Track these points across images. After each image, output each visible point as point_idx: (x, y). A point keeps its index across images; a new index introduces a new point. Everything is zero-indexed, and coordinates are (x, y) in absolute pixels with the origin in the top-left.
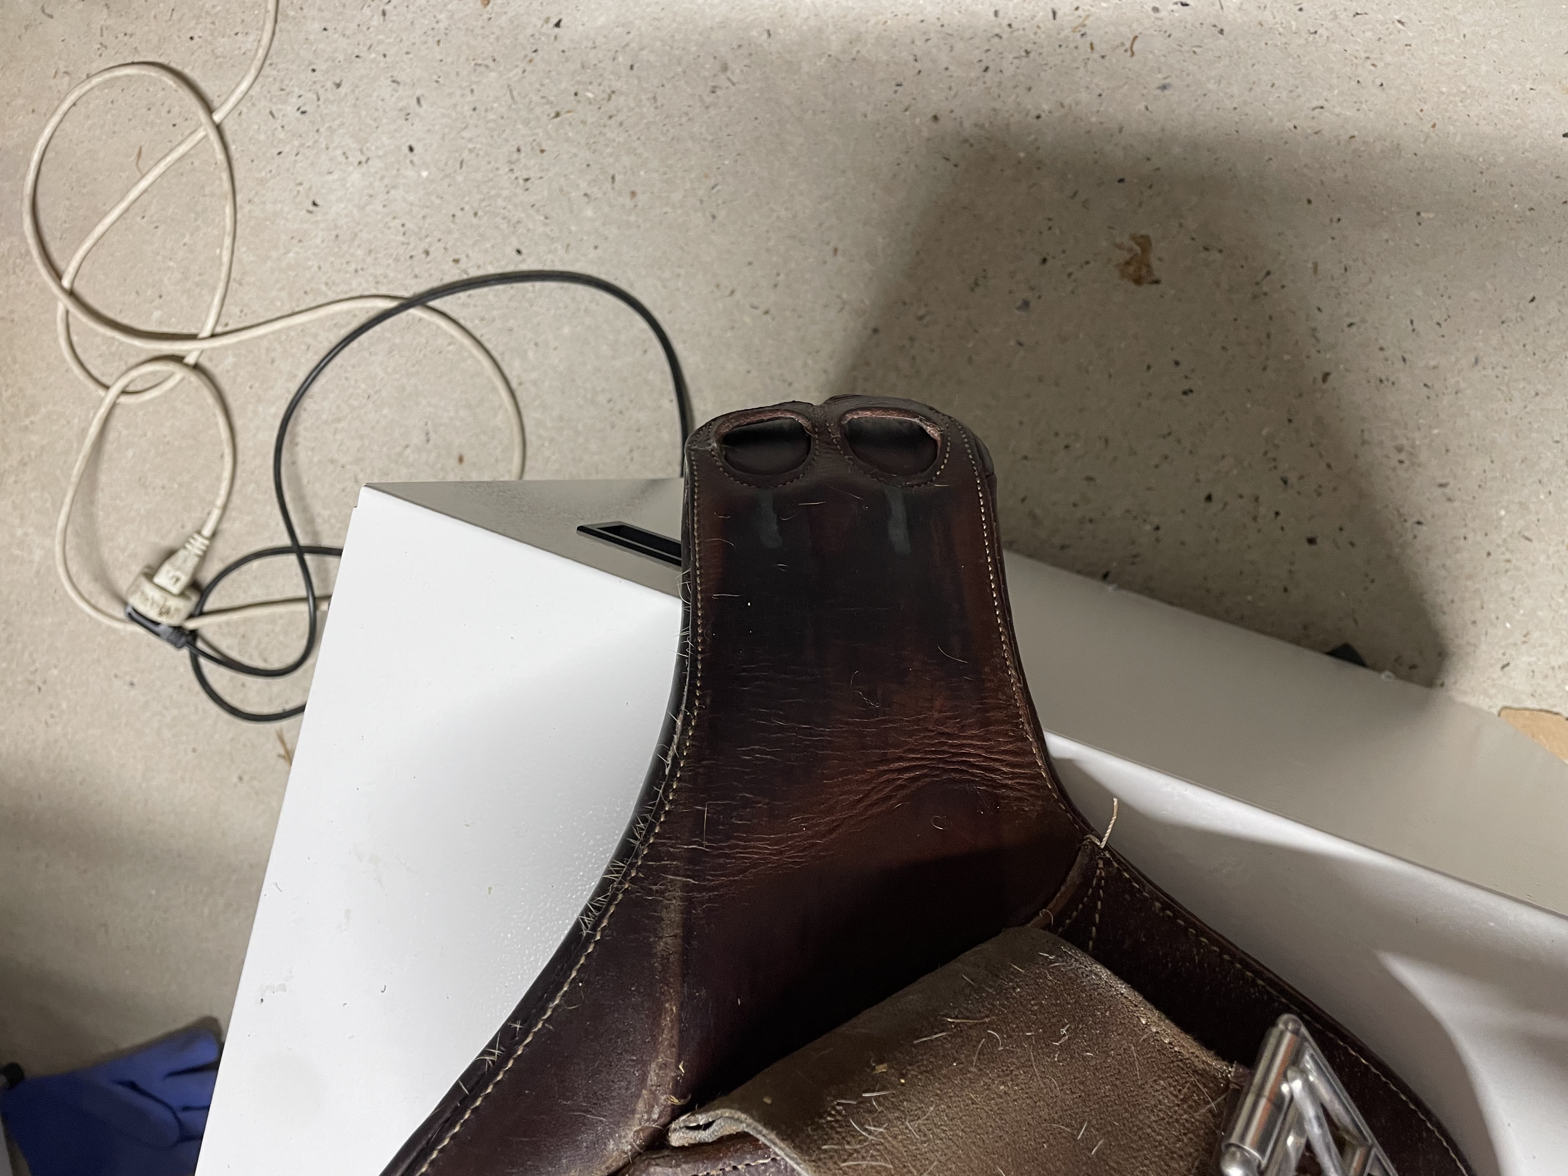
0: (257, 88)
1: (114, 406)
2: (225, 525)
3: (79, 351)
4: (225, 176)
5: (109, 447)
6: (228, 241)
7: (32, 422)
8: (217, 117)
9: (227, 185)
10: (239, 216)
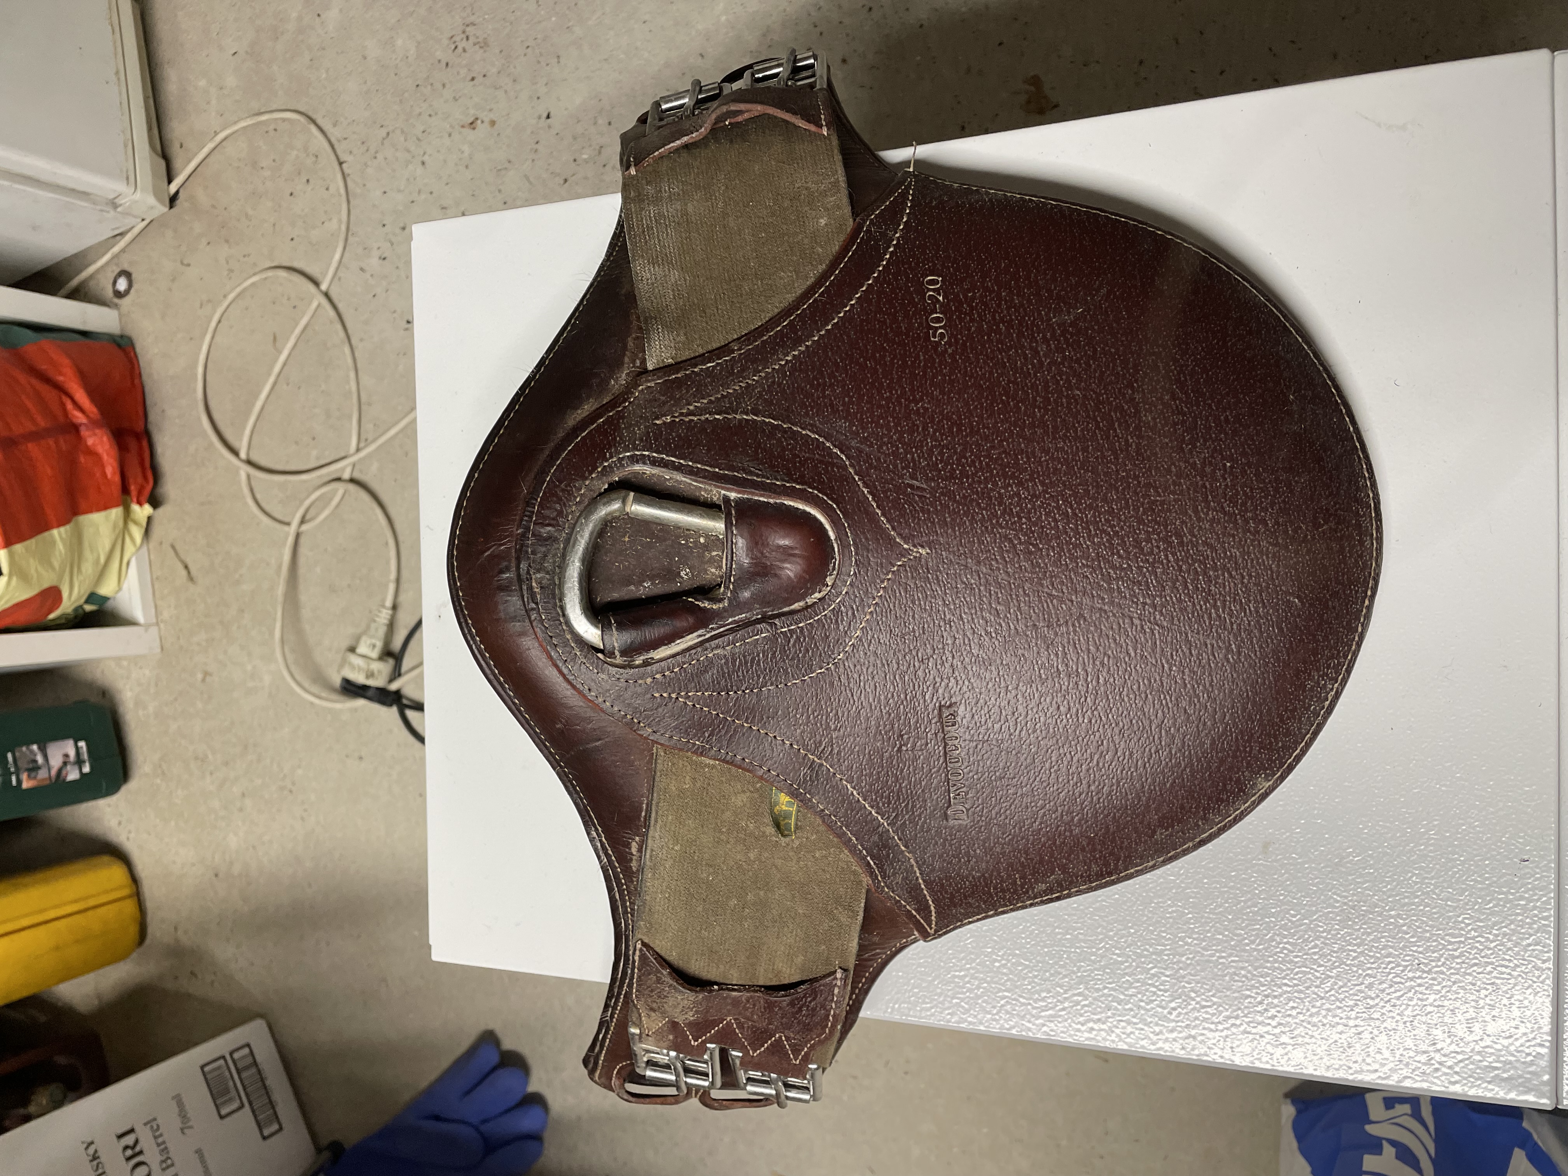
0: (347, 255)
1: (298, 536)
2: (402, 598)
3: (263, 505)
4: (339, 327)
5: (302, 570)
6: (352, 375)
7: (241, 576)
8: (324, 287)
9: (342, 334)
10: (357, 354)
